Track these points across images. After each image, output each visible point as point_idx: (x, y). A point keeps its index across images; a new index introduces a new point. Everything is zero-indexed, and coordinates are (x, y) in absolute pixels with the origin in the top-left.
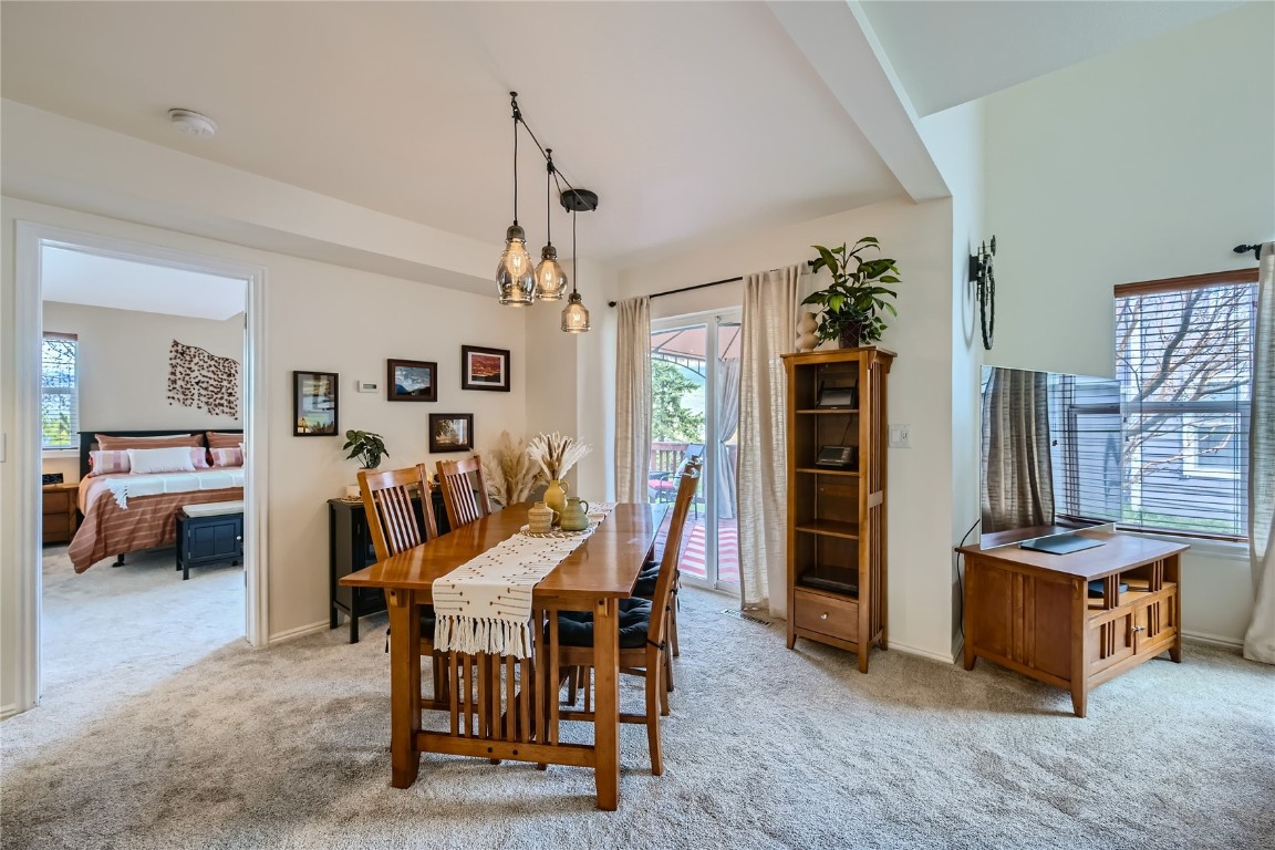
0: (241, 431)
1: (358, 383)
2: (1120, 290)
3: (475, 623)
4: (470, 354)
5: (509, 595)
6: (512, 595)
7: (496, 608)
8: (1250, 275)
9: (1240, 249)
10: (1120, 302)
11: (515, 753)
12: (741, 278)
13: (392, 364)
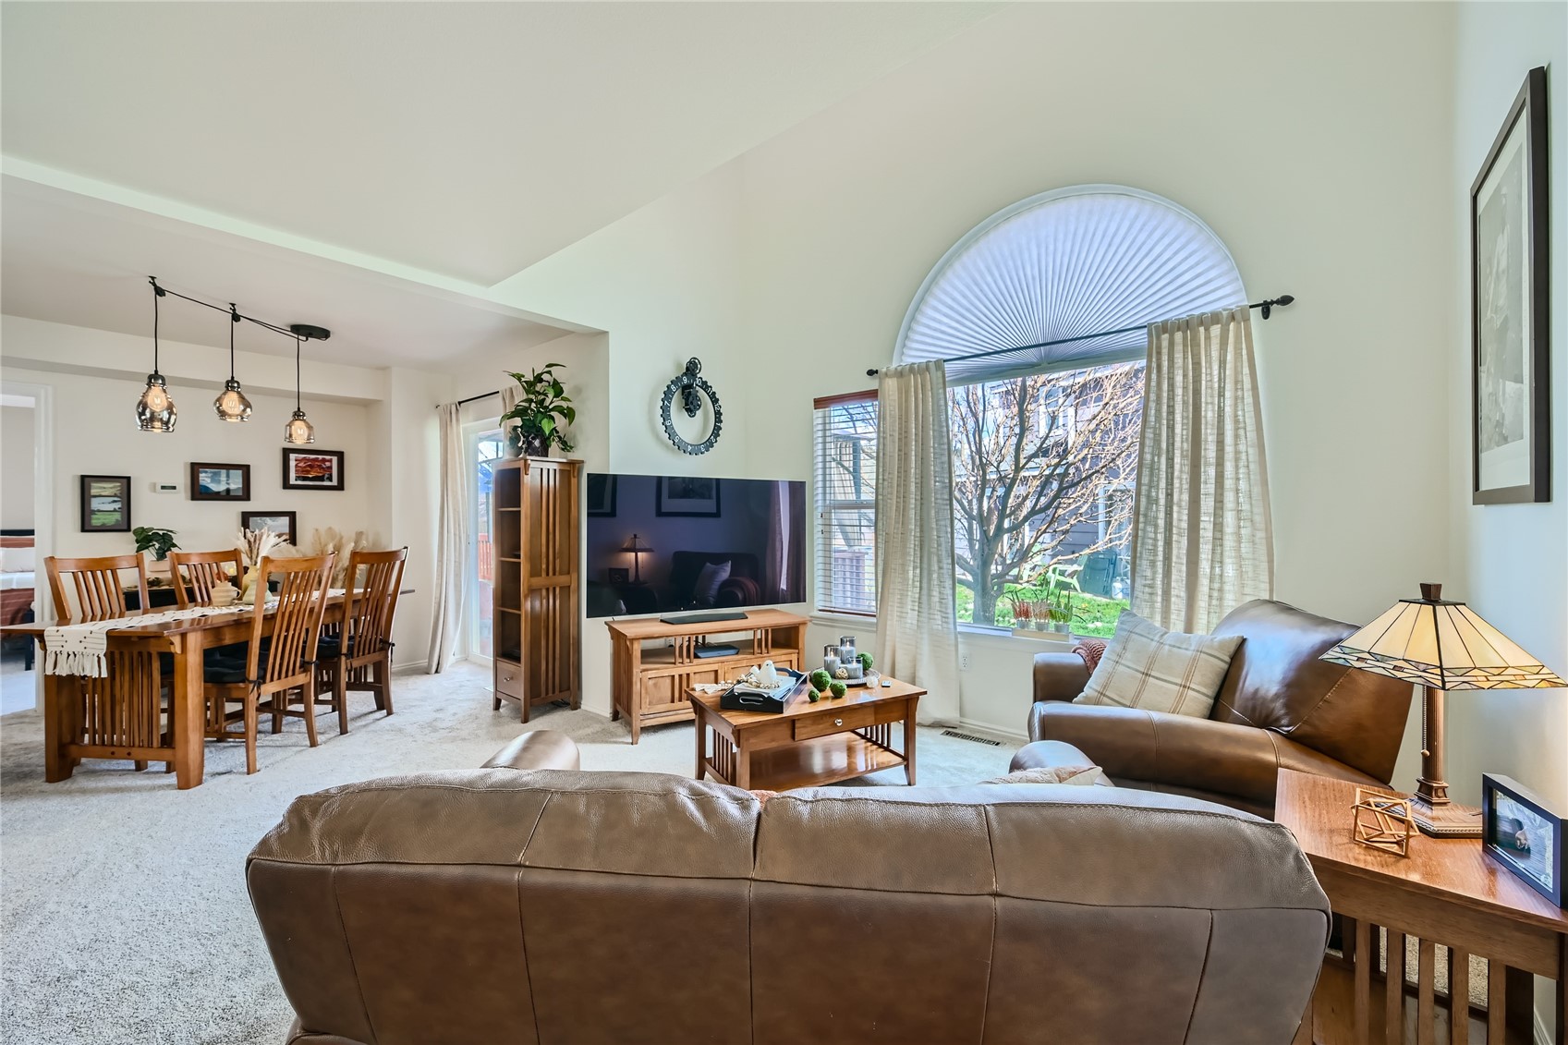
0: (31, 532)
1: (155, 485)
2: (820, 403)
3: (69, 655)
4: (293, 456)
5: (92, 635)
6: (93, 635)
7: (83, 645)
8: (872, 394)
9: (871, 373)
10: (820, 413)
11: (129, 754)
12: (498, 392)
13: (195, 468)
